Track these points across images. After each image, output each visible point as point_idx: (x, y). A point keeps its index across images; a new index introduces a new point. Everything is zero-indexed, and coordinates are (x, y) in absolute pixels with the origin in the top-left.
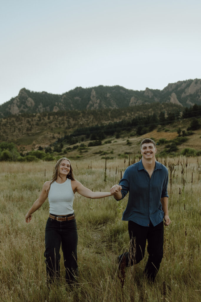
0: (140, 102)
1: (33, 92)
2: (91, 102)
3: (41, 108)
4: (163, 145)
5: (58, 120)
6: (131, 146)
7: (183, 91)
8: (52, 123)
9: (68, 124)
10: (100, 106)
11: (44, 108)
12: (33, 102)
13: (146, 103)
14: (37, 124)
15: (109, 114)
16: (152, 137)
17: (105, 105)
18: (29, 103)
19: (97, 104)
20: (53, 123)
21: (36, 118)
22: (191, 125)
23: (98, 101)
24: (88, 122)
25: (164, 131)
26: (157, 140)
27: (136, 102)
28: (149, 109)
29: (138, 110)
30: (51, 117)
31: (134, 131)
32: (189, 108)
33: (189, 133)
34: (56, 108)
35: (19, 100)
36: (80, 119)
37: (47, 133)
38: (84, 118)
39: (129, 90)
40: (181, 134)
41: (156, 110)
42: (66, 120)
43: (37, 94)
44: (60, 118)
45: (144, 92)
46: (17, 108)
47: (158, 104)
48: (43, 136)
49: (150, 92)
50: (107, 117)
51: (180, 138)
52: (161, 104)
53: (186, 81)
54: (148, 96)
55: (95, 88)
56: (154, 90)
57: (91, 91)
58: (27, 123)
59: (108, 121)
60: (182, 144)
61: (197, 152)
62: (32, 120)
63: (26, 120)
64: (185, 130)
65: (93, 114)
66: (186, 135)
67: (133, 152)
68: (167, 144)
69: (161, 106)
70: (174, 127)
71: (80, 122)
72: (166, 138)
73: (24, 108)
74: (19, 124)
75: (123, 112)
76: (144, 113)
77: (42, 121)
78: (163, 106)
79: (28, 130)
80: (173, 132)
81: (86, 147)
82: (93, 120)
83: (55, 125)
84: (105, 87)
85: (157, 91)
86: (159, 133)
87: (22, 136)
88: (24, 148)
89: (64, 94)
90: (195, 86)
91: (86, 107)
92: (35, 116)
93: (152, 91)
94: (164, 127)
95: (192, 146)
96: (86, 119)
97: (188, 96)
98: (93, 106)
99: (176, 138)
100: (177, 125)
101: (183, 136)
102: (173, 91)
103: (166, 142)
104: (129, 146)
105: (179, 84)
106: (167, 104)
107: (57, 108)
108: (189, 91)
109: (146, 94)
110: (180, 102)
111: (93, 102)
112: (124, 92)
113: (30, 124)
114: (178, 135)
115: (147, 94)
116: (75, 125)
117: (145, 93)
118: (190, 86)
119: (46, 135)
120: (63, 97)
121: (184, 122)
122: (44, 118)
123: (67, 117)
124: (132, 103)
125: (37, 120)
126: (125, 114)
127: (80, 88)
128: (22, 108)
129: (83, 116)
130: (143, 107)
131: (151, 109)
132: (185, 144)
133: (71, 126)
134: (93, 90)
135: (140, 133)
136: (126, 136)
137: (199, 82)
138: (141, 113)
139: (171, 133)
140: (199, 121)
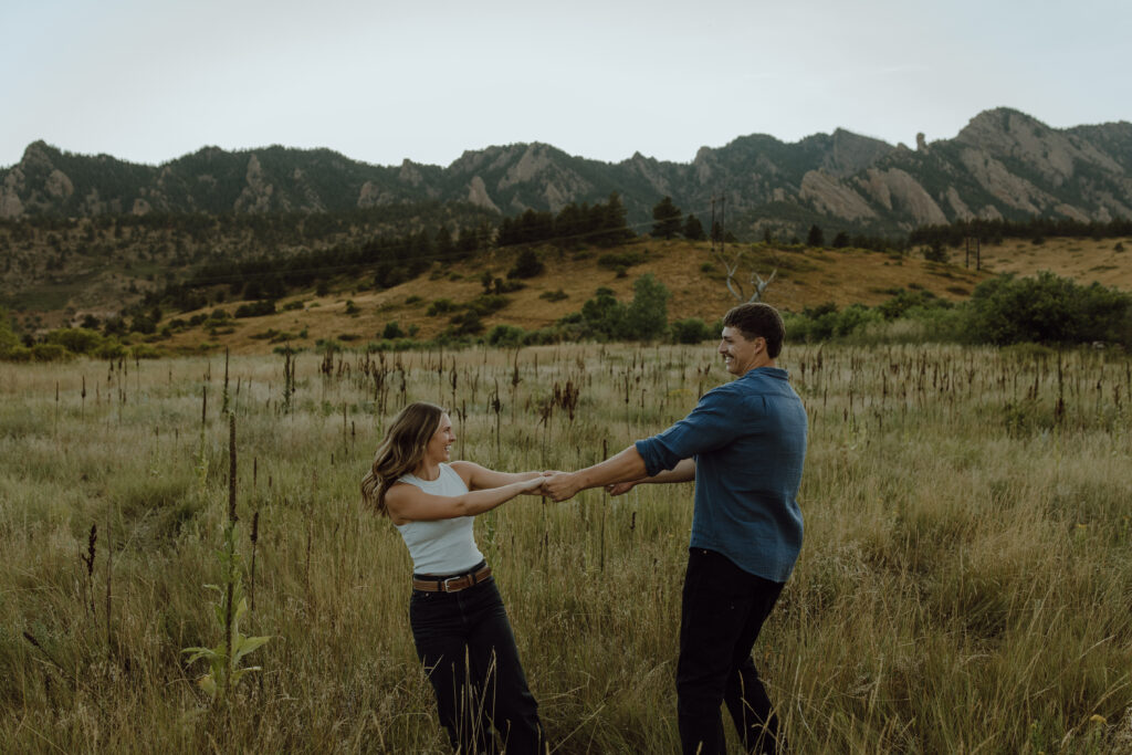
0: (386, 198)
1: (68, 154)
2: (246, 192)
3: (93, 202)
4: (445, 316)
5: (148, 240)
6: (357, 319)
7: (502, 172)
8: (127, 246)
9: (178, 250)
10: (274, 203)
11: (105, 204)
12: (68, 182)
13: (405, 201)
14: (82, 250)
15: (301, 228)
16: (415, 293)
17: (288, 203)
18: (57, 185)
19: (266, 199)
20: (132, 247)
21: (79, 232)
22: (517, 264)
23: (269, 189)
24: (239, 247)
25: (449, 277)
26: (428, 302)
27: (377, 198)
28: (412, 216)
29: (381, 220)
30: (127, 231)
31: (367, 278)
32: (513, 219)
33: (511, 284)
34: (141, 204)
35: (22, 177)
36: (216, 237)
37: (114, 277)
38: (226, 237)
39: (357, 162)
40: (493, 286)
41: (431, 219)
42: (172, 241)
43: (81, 160)
44: (154, 234)
45: (398, 170)
46: (16, 199)
47: (435, 205)
48: (98, 285)
49: (414, 172)
50: (292, 235)
51: (488, 296)
52: (444, 206)
53: (511, 146)
54: (410, 183)
55: (259, 152)
56: (427, 167)
57: (248, 161)
58: (48, 245)
59: (295, 245)
60: (493, 313)
61: (526, 334)
62: (66, 238)
63: (45, 237)
64: (502, 276)
65: (252, 226)
66: (505, 291)
67: (362, 335)
68: (455, 314)
69: (445, 210)
70: (474, 267)
71: (213, 247)
72: (454, 298)
73: (39, 199)
74: (24, 248)
75: (340, 222)
76: (397, 227)
77: (98, 241)
78: (449, 210)
79: (50, 266)
80: (471, 282)
81: (230, 320)
82: (252, 243)
83: (137, 253)
85: (434, 169)
86: (435, 284)
87: (32, 283)
88: (38, 320)
89: (165, 166)
90: (533, 162)
91: (233, 204)
92: (75, 225)
93: (419, 167)
94: (447, 268)
95: (519, 319)
96: (234, 239)
97: (515, 186)
98: (255, 204)
99: (479, 298)
100: (480, 264)
101: (498, 293)
102: (476, 170)
103: (453, 308)
104: (353, 317)
105: (491, 153)
106: (460, 206)
107: (146, 203)
108: (519, 174)
109: (403, 176)
110: (495, 201)
111: (253, 192)
112: (343, 167)
113: (58, 250)
114: (484, 289)
115: (407, 176)
116: (198, 255)
117: (401, 174)
118: (521, 162)
119: (110, 280)
120: (163, 173)
121: (499, 255)
122: (104, 232)
123: (175, 231)
124: (363, 200)
125: (82, 238)
126: (344, 228)
127: (216, 149)
128: (32, 201)
129: (223, 231)
130: (396, 212)
131: (416, 219)
132: (502, 313)
133: (186, 258)
134: (254, 158)
135: (383, 283)
136: (346, 290)
137: (543, 152)
138: (389, 227)
139: (467, 285)
140: (539, 255)
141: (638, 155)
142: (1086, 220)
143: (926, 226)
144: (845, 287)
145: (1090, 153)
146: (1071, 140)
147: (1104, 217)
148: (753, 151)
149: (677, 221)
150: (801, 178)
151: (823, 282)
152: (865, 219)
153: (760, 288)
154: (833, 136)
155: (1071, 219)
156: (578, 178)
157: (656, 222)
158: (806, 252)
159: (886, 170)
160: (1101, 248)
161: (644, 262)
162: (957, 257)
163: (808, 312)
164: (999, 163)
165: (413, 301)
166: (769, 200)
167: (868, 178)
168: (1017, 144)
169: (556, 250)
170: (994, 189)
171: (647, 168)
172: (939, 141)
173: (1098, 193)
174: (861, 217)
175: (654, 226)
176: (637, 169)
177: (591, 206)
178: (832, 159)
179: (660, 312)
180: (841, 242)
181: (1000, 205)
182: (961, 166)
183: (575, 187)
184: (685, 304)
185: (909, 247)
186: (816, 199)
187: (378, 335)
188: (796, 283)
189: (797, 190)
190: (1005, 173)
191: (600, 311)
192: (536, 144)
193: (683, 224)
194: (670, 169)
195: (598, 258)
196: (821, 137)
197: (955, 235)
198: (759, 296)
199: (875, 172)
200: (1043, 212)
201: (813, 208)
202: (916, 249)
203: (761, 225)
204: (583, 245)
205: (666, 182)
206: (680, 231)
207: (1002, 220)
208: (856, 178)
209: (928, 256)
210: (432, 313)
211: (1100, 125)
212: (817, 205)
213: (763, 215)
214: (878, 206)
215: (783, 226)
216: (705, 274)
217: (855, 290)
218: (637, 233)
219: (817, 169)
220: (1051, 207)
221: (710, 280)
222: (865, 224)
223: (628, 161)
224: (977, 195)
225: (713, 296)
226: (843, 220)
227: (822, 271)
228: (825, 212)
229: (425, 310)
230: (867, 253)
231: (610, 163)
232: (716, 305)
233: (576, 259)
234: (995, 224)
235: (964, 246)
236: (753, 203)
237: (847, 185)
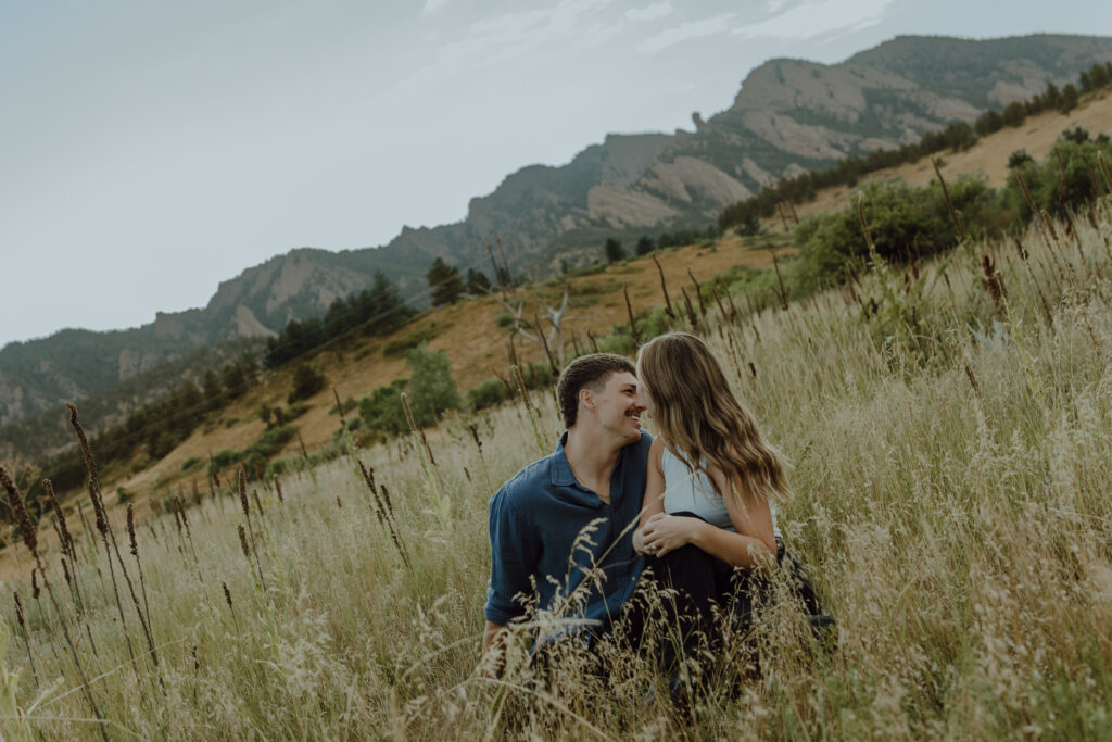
0: (149, 361)
13: (170, 358)
15: (63, 423)
16: (191, 455)
22: (295, 386)
25: (224, 424)
26: (207, 460)
27: (140, 364)
28: (182, 372)
29: (150, 387)
31: (141, 455)
33: (294, 410)
40: (274, 419)
41: (204, 368)
45: (152, 327)
47: (204, 351)
49: (172, 323)
50: (56, 434)
51: (272, 432)
52: (214, 349)
53: (267, 262)
54: (170, 336)
56: (183, 314)
60: (281, 449)
64: (283, 405)
66: (288, 419)
68: (239, 464)
70: (251, 404)
72: (235, 446)
75: (105, 403)
76: (169, 388)
78: (220, 352)
80: (249, 422)
86: (211, 437)
90: (296, 273)
93: (175, 316)
94: (220, 415)
95: (313, 445)
97: (285, 304)
99: (262, 437)
100: (256, 399)
101: (281, 425)
102: (238, 300)
103: (236, 458)
104: (128, 504)
105: (249, 276)
106: (231, 343)
108: (285, 290)
109: (161, 332)
110: (268, 326)
112: (92, 342)
114: (265, 425)
115: (165, 330)
117: (158, 330)
118: (283, 276)
121: (273, 381)
124: (125, 371)
126: (113, 409)
130: (164, 373)
131: (186, 374)
132: (292, 444)
135: (157, 455)
137: (304, 257)
138: (160, 392)
139: (246, 427)
140: (316, 367)
141: (406, 229)
142: (898, 148)
143: (732, 207)
145: (877, 79)
146: (852, 72)
147: (913, 139)
148: (527, 184)
149: (457, 282)
150: (586, 198)
151: (636, 296)
152: (667, 220)
153: (556, 321)
154: (605, 144)
155: (880, 150)
156: (350, 273)
157: (434, 289)
158: (609, 269)
159: (672, 162)
160: (922, 169)
161: (434, 337)
162: (773, 226)
163: (619, 330)
164: (787, 118)
165: (191, 465)
166: (560, 232)
167: (656, 177)
168: (798, 92)
169: (334, 355)
170: (791, 146)
171: (421, 239)
172: (716, 115)
173: (899, 117)
174: (663, 219)
175: (433, 295)
176: (411, 244)
177: (357, 296)
178: (612, 168)
179: (446, 386)
180: (645, 247)
181: (801, 161)
182: (748, 134)
183: (349, 285)
184: (491, 367)
185: (721, 234)
186: (609, 215)
189: (586, 212)
190: (796, 126)
191: (379, 407)
192: (294, 252)
193: (465, 282)
194: (444, 231)
195: (382, 350)
196: (592, 149)
197: (765, 204)
198: (558, 330)
199: (661, 168)
200: (848, 153)
201: (608, 225)
202: (730, 232)
204: (362, 340)
206: (464, 291)
207: (807, 173)
208: (643, 181)
209: (741, 233)
210: (214, 472)
211: (877, 47)
212: (609, 220)
213: (560, 250)
214: (676, 202)
215: (583, 255)
216: (504, 329)
218: (418, 307)
219: (599, 183)
220: (855, 146)
221: (511, 333)
222: (668, 225)
223: (398, 239)
224: (775, 158)
226: (644, 228)
228: (622, 226)
229: (206, 471)
230: (675, 251)
231: (380, 247)
233: (358, 359)
234: (803, 180)
235: (778, 213)
236: (544, 241)
237: (637, 191)
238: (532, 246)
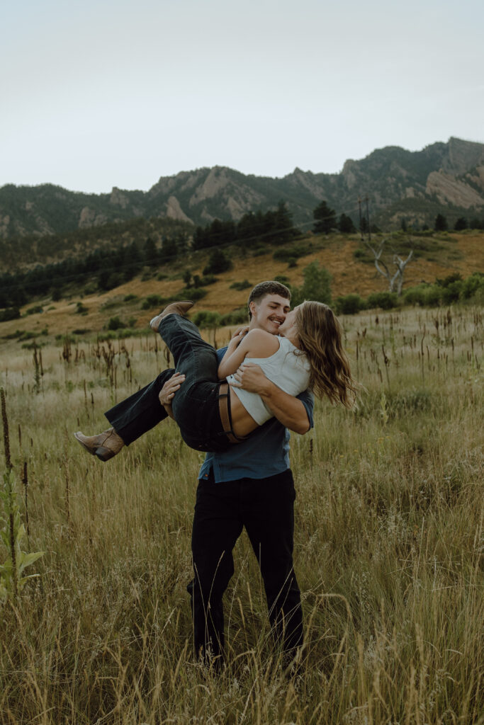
0: (101, 219)
4: (156, 308)
6: (87, 316)
7: (192, 192)
10: (12, 231)
13: (116, 221)
15: (35, 248)
16: (131, 293)
17: (23, 229)
19: (5, 227)
22: (210, 263)
23: (7, 220)
25: (157, 277)
26: (142, 299)
27: (94, 220)
28: (123, 232)
29: (99, 237)
31: (92, 283)
32: (204, 228)
33: (207, 279)
39: (75, 193)
40: (192, 282)
41: (139, 233)
45: (109, 196)
47: (141, 221)
49: (122, 196)
50: (29, 254)
51: (190, 290)
52: (148, 222)
53: (197, 171)
54: (119, 206)
56: (131, 192)
59: (32, 262)
61: (222, 317)
64: (199, 273)
66: (202, 285)
67: (91, 329)
69: (149, 225)
70: (176, 268)
72: (162, 294)
75: (66, 241)
76: (112, 241)
78: (152, 225)
80: (175, 280)
84: (19, 188)
85: (136, 195)
86: (147, 284)
90: (215, 182)
93: (125, 193)
94: (155, 270)
95: (215, 306)
97: (202, 202)
99: (182, 292)
100: (181, 266)
101: (196, 287)
102: (171, 192)
103: (162, 302)
104: (83, 315)
105: (182, 177)
106: (160, 221)
108: (205, 192)
109: (114, 201)
110: (188, 215)
112: (64, 197)
114: (185, 285)
115: (116, 201)
117: (111, 199)
118: (206, 182)
121: (195, 257)
124: (84, 222)
126: (70, 246)
130: (111, 230)
131: (126, 234)
132: (202, 302)
135: (105, 287)
136: (75, 295)
137: (223, 173)
138: (105, 242)
139: (173, 283)
140: (227, 254)
141: (297, 170)
144: (467, 261)
148: (388, 158)
149: (333, 220)
150: (426, 178)
151: (449, 258)
152: (478, 206)
153: (401, 267)
154: (448, 144)
156: (252, 192)
157: (316, 221)
158: (435, 235)
161: (310, 253)
163: (439, 282)
165: (130, 299)
166: (403, 198)
167: (478, 174)
169: (240, 249)
171: (306, 179)
174: (475, 205)
175: (315, 225)
176: (298, 181)
177: (264, 213)
178: (449, 161)
179: (325, 291)
180: (461, 225)
183: (250, 199)
184: (344, 284)
186: (439, 194)
187: (104, 328)
188: (429, 260)
189: (423, 187)
192: (216, 168)
193: (338, 221)
194: (324, 179)
195: (273, 253)
196: (439, 145)
198: (401, 272)
201: (437, 201)
203: (398, 217)
204: (261, 244)
205: (322, 189)
206: (335, 227)
208: (468, 175)
210: (146, 307)
212: (438, 197)
213: (400, 210)
215: (415, 217)
216: (357, 259)
217: (475, 262)
218: (302, 231)
219: (437, 170)
221: (362, 263)
222: (478, 210)
223: (290, 175)
225: (365, 275)
226: (461, 209)
227: (448, 249)
228: (446, 203)
229: (140, 305)
230: (481, 232)
231: (277, 178)
232: (369, 282)
233: (256, 255)
236: (390, 201)
237: (462, 181)
238: (381, 203)
